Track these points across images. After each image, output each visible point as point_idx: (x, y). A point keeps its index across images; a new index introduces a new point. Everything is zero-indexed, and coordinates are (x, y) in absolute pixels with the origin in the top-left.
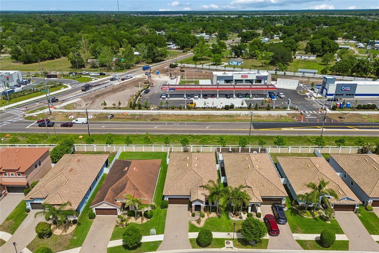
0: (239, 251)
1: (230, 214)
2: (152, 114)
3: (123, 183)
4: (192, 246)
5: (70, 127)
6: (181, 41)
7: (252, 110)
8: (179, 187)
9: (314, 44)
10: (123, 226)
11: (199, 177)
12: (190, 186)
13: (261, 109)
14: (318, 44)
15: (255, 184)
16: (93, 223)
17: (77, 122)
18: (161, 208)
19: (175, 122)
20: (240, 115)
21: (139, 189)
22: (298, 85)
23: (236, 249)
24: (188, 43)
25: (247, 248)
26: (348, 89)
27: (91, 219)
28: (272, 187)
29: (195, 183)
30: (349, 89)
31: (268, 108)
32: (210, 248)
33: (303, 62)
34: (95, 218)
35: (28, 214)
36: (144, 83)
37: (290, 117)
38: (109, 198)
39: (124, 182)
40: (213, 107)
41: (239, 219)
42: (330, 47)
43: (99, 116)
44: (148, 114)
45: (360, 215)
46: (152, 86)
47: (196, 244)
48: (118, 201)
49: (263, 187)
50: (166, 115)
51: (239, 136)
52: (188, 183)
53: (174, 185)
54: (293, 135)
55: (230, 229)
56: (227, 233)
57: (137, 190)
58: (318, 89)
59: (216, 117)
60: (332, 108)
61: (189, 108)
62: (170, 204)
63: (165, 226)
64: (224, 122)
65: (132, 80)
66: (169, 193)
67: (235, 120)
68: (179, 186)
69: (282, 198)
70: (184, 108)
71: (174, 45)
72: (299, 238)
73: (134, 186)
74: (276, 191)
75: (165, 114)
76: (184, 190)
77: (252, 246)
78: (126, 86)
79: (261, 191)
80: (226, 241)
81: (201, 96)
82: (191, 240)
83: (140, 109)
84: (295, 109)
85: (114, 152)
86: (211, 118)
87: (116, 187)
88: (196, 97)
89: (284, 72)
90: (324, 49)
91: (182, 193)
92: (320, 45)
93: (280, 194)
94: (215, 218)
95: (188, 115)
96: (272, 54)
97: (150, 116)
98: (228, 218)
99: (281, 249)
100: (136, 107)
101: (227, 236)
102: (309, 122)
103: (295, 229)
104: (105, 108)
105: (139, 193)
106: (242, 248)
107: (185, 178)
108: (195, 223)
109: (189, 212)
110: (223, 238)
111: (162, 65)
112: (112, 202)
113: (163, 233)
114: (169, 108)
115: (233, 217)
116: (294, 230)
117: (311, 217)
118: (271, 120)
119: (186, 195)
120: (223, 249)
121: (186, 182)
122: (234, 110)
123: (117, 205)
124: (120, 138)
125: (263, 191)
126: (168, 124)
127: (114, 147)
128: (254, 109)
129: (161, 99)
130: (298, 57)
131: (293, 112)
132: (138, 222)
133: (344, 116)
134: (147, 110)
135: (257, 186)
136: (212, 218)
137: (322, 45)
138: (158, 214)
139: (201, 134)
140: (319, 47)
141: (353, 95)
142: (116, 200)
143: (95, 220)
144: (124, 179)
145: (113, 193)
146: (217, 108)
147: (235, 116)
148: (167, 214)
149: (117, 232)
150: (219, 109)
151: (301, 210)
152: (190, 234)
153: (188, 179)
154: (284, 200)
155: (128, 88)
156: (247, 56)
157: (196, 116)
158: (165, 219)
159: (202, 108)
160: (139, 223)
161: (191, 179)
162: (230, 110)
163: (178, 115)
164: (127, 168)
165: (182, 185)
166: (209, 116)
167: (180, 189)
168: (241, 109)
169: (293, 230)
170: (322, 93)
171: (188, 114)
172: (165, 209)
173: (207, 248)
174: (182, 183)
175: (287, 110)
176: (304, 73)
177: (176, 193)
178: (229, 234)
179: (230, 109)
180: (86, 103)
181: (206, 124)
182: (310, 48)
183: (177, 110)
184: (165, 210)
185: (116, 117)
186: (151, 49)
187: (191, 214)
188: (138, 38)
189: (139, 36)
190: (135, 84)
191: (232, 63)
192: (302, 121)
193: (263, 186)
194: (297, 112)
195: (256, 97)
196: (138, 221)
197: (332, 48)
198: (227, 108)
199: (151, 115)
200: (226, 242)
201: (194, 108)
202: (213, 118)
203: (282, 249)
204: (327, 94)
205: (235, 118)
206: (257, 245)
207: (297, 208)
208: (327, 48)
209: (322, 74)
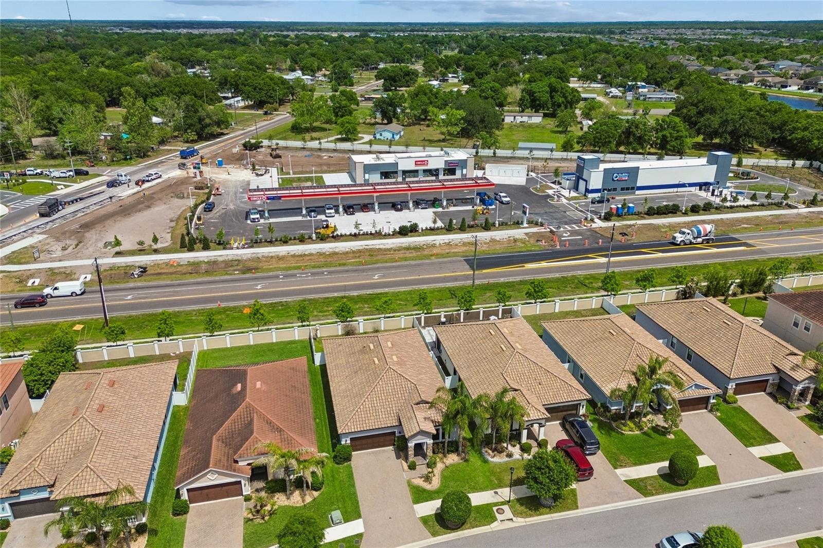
0: (528, 523)
1: (486, 452)
2: (239, 258)
3: (243, 420)
4: (429, 531)
5: (41, 306)
6: (255, 89)
7: (454, 231)
8: (371, 412)
9: (535, 92)
10: (263, 518)
11: (409, 382)
12: (394, 405)
13: (472, 229)
14: (543, 91)
15: (525, 383)
16: (187, 524)
17: (56, 293)
18: (337, 463)
19: (301, 271)
20: (434, 246)
21: (284, 429)
22: (528, 175)
23: (520, 522)
24: (271, 94)
25: (541, 515)
26: (623, 179)
27: (178, 515)
28: (558, 384)
29: (403, 398)
30: (627, 178)
31: (485, 226)
32: (468, 529)
33: (521, 129)
34: (188, 512)
35: (7, 533)
36: (196, 189)
37: (532, 241)
38: (220, 460)
39: (244, 418)
40: (373, 232)
41: (507, 459)
42: (566, 98)
43: (109, 272)
44: (230, 258)
45: (719, 414)
46: (218, 194)
47: (438, 527)
48: (241, 464)
49: (540, 386)
50: (272, 257)
51: (447, 288)
52: (389, 400)
53: (360, 408)
54: (550, 277)
55: (496, 482)
56: (492, 492)
57: (280, 431)
58: (568, 181)
59: (385, 253)
60: (604, 216)
61: (322, 239)
62: (354, 451)
63: (359, 499)
64: (406, 263)
65: (163, 182)
66: (352, 427)
67: (427, 255)
68: (371, 408)
69: (580, 404)
70: (310, 238)
71: (240, 98)
72: (629, 477)
73: (269, 423)
74: (566, 391)
75: (271, 255)
76: (384, 416)
77: (549, 507)
78: (153, 198)
79: (538, 395)
80: (495, 509)
81: (341, 209)
82: (425, 520)
83: (206, 248)
84: (537, 224)
85: (181, 353)
86: (376, 256)
87: (227, 431)
88: (329, 213)
89: (492, 151)
90: (555, 102)
91: (379, 423)
92: (547, 92)
93: (576, 396)
94: (460, 464)
95: (324, 253)
96: (462, 113)
97: (237, 262)
98: (485, 461)
99: (603, 504)
100: (196, 244)
101: (493, 497)
102: (571, 248)
103: (617, 460)
104: (118, 254)
105: (286, 436)
106: (531, 516)
107: (379, 389)
108: (420, 482)
109: (401, 462)
110: (488, 504)
111: (222, 144)
112: (227, 466)
113: (360, 517)
114: (276, 240)
115: (494, 457)
116: (616, 463)
117: (637, 432)
118: (499, 249)
119: (389, 425)
120: (495, 526)
121: (383, 398)
122: (419, 236)
123: (242, 473)
124: (181, 320)
125: (543, 394)
126: (286, 276)
127: (180, 343)
128: (460, 229)
129: (249, 222)
130: (508, 119)
131: (535, 230)
132: (294, 503)
133: (629, 230)
134: (224, 249)
135: (529, 385)
136: (451, 465)
137: (551, 93)
138: (333, 476)
139: (368, 293)
140: (545, 97)
141: (633, 188)
142: (236, 462)
143: (189, 517)
144: (242, 410)
145: (225, 447)
146: (383, 233)
147: (425, 247)
148: (354, 475)
149: (253, 533)
150: (387, 236)
151: (615, 421)
152: (417, 507)
153: (385, 392)
154: (583, 407)
155: (159, 201)
156: (408, 119)
157: (341, 254)
158: (354, 486)
159: (351, 235)
160: (298, 505)
161: (393, 390)
162: (411, 236)
163: (301, 256)
164: (239, 386)
165: (376, 405)
166: (372, 252)
167: (374, 414)
168: (433, 232)
169: (613, 462)
170: (576, 188)
171: (324, 251)
172: (346, 464)
173: (462, 530)
174: (375, 402)
175: (523, 228)
176: (531, 150)
177: (368, 425)
178: (496, 493)
179: (409, 234)
180: (62, 244)
181: (370, 269)
182: (529, 100)
183: (295, 244)
184: (346, 467)
185: (153, 272)
186: (190, 110)
187: (405, 465)
188: (148, 84)
189: (149, 79)
190: (173, 193)
191: (381, 135)
192: (558, 247)
193: (540, 384)
194: (542, 230)
195: (454, 206)
196: (296, 501)
197: (569, 99)
198: (403, 232)
199: (239, 261)
200: (497, 510)
201: (333, 237)
202: (381, 254)
203: (607, 504)
204: (587, 191)
205: (426, 253)
206: (558, 503)
207: (609, 419)
208: (561, 100)
209: (565, 151)
